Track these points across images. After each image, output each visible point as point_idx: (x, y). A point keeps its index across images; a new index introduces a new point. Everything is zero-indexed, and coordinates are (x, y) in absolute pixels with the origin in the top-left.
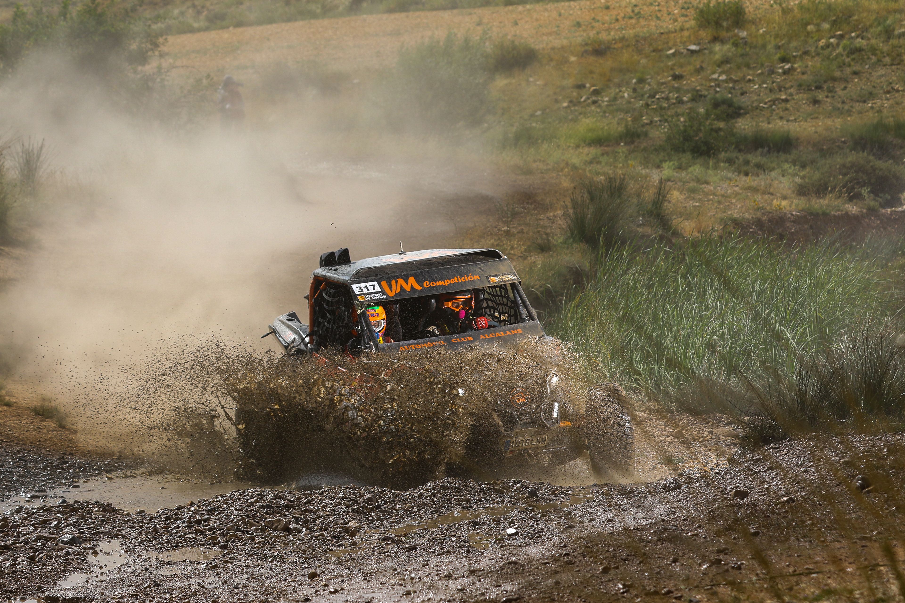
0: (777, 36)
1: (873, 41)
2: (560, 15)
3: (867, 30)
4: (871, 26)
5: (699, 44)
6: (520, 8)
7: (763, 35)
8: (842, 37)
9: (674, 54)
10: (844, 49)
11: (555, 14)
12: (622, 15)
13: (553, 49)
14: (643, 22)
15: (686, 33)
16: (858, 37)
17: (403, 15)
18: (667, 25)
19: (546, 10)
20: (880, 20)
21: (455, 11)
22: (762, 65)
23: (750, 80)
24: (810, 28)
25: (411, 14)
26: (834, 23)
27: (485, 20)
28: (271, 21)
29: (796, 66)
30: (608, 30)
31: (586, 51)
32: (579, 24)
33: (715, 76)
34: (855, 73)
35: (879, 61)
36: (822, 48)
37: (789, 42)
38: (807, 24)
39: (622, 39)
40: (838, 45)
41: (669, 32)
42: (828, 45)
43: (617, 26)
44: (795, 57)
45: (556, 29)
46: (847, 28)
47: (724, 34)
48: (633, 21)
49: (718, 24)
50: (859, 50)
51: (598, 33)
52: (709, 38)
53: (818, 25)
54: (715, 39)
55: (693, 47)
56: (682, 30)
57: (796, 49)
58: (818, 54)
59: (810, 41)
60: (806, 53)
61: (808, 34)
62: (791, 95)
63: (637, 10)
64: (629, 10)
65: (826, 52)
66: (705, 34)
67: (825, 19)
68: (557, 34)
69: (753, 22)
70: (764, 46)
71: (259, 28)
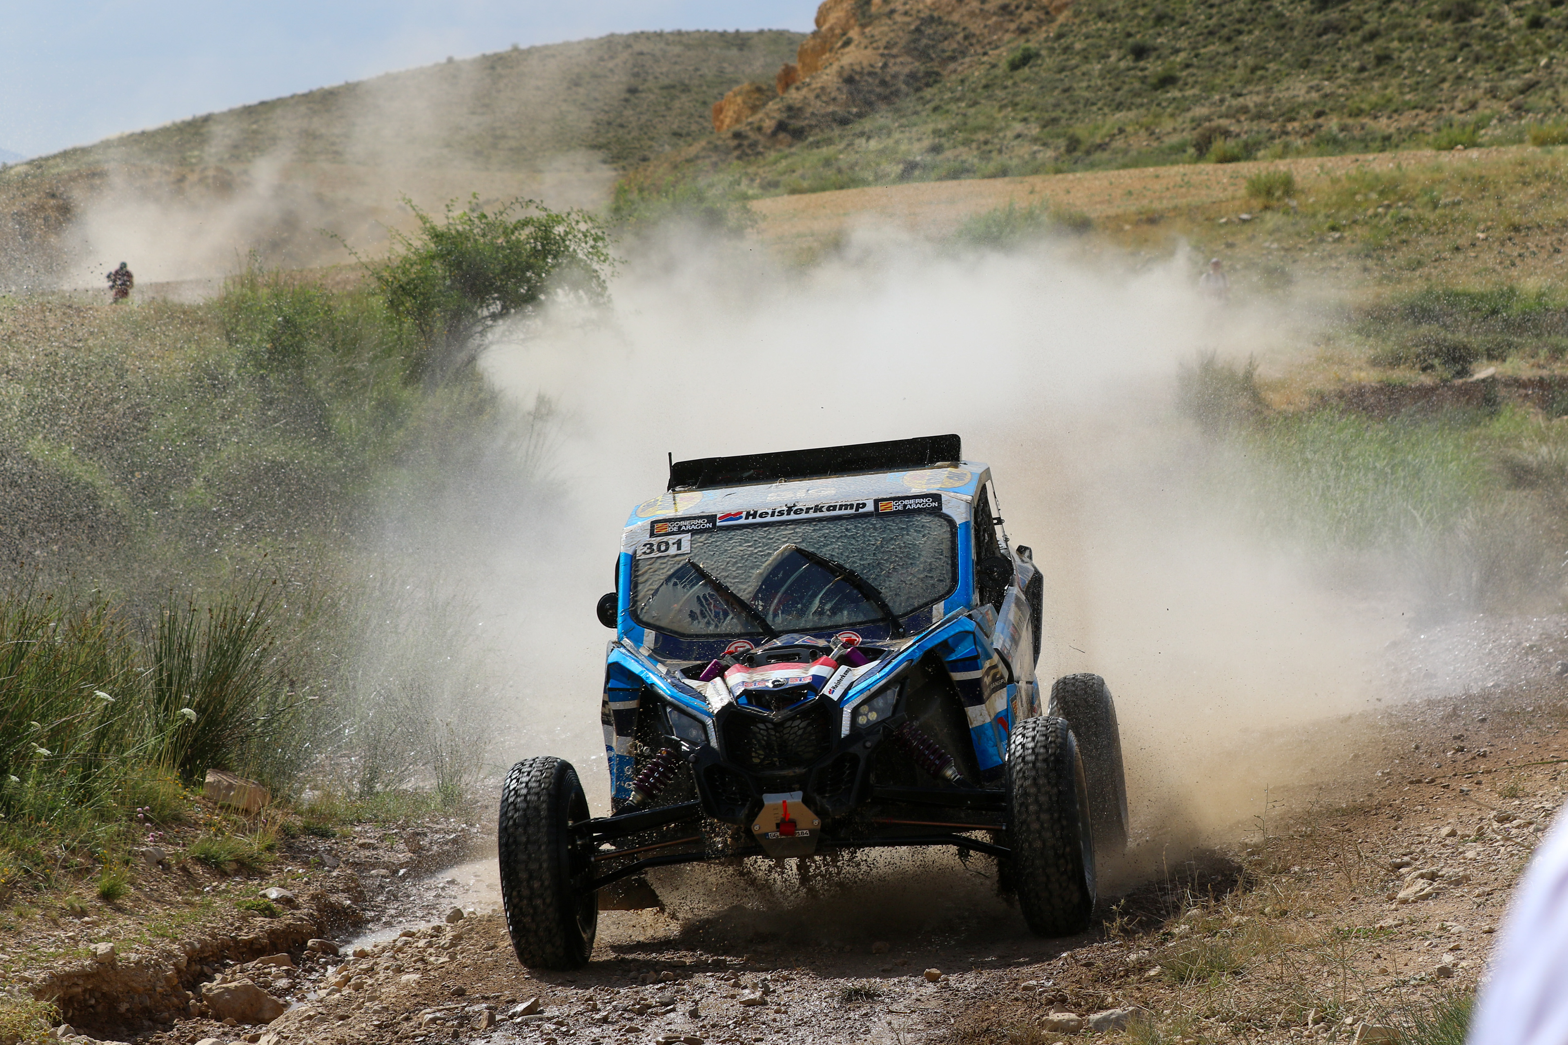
0: (1326, 205)
1: (1420, 211)
2: (1111, 184)
3: (1413, 199)
4: (1417, 196)
5: (1250, 213)
6: (1070, 176)
7: (1312, 204)
8: (1389, 207)
9: (1226, 223)
10: (1392, 217)
11: (1106, 183)
12: (1172, 184)
13: (1108, 217)
14: (1193, 191)
15: (1237, 203)
16: (1404, 206)
17: (954, 183)
18: (1218, 194)
19: (1096, 178)
20: (1427, 190)
21: (1007, 179)
22: (1313, 234)
23: (1301, 249)
24: (1359, 198)
25: (963, 182)
26: (1382, 193)
27: (1037, 189)
28: (823, 189)
29: (1346, 234)
30: (1160, 198)
31: (1140, 220)
32: (1130, 193)
33: (1267, 244)
34: (1404, 242)
35: (1426, 230)
36: (1370, 217)
37: (1338, 211)
38: (1355, 194)
39: (1175, 208)
40: (1386, 214)
41: (1221, 201)
42: (1376, 215)
43: (1168, 194)
44: (1344, 226)
45: (1107, 198)
46: (1393, 197)
47: (1274, 203)
48: (1184, 190)
49: (1269, 193)
50: (1406, 219)
51: (1151, 202)
52: (1260, 206)
53: (1366, 195)
54: (1266, 208)
55: (1245, 216)
56: (1233, 198)
57: (1346, 218)
58: (1366, 223)
59: (1360, 210)
60: (1355, 222)
61: (1358, 204)
62: (1342, 263)
63: (1186, 179)
64: (1179, 179)
65: (1375, 221)
66: (1257, 203)
67: (1372, 189)
68: (1109, 202)
69: (1303, 191)
70: (1314, 215)
71: (813, 196)
